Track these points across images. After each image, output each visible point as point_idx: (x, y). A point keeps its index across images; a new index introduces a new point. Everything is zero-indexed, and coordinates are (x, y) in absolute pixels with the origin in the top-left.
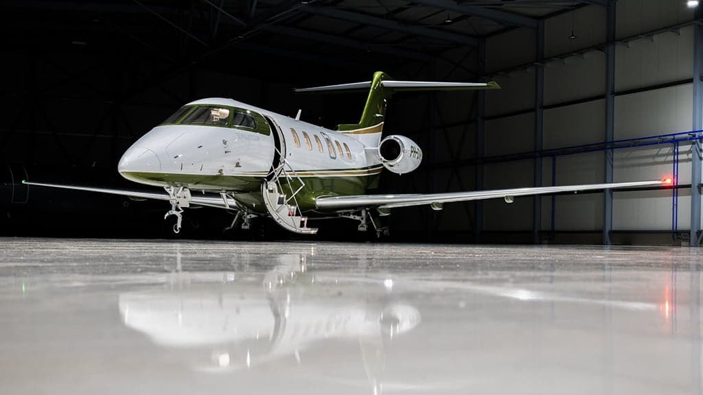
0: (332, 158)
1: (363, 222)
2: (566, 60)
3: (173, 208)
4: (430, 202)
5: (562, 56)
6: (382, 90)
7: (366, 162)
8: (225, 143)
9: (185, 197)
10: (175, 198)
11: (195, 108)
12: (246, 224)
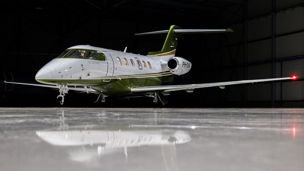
0: (139, 69)
1: (156, 98)
2: (287, 12)
3: (61, 94)
4: (185, 89)
5: (284, 9)
6: (173, 34)
7: (161, 70)
8: (82, 65)
9: (66, 89)
10: (61, 89)
11: (71, 50)
12: (103, 100)
